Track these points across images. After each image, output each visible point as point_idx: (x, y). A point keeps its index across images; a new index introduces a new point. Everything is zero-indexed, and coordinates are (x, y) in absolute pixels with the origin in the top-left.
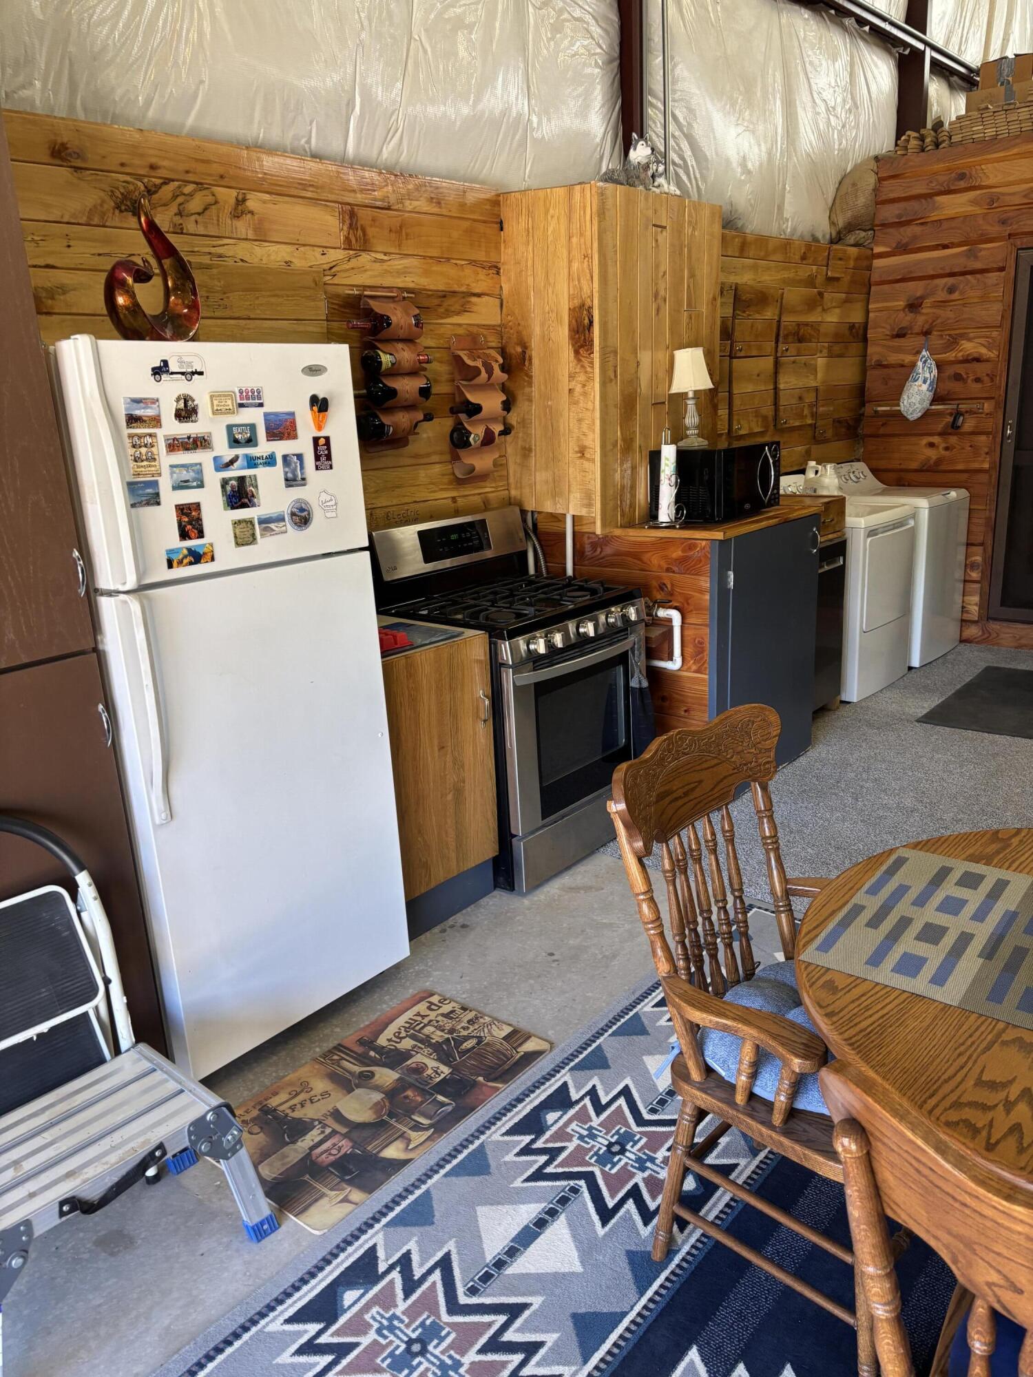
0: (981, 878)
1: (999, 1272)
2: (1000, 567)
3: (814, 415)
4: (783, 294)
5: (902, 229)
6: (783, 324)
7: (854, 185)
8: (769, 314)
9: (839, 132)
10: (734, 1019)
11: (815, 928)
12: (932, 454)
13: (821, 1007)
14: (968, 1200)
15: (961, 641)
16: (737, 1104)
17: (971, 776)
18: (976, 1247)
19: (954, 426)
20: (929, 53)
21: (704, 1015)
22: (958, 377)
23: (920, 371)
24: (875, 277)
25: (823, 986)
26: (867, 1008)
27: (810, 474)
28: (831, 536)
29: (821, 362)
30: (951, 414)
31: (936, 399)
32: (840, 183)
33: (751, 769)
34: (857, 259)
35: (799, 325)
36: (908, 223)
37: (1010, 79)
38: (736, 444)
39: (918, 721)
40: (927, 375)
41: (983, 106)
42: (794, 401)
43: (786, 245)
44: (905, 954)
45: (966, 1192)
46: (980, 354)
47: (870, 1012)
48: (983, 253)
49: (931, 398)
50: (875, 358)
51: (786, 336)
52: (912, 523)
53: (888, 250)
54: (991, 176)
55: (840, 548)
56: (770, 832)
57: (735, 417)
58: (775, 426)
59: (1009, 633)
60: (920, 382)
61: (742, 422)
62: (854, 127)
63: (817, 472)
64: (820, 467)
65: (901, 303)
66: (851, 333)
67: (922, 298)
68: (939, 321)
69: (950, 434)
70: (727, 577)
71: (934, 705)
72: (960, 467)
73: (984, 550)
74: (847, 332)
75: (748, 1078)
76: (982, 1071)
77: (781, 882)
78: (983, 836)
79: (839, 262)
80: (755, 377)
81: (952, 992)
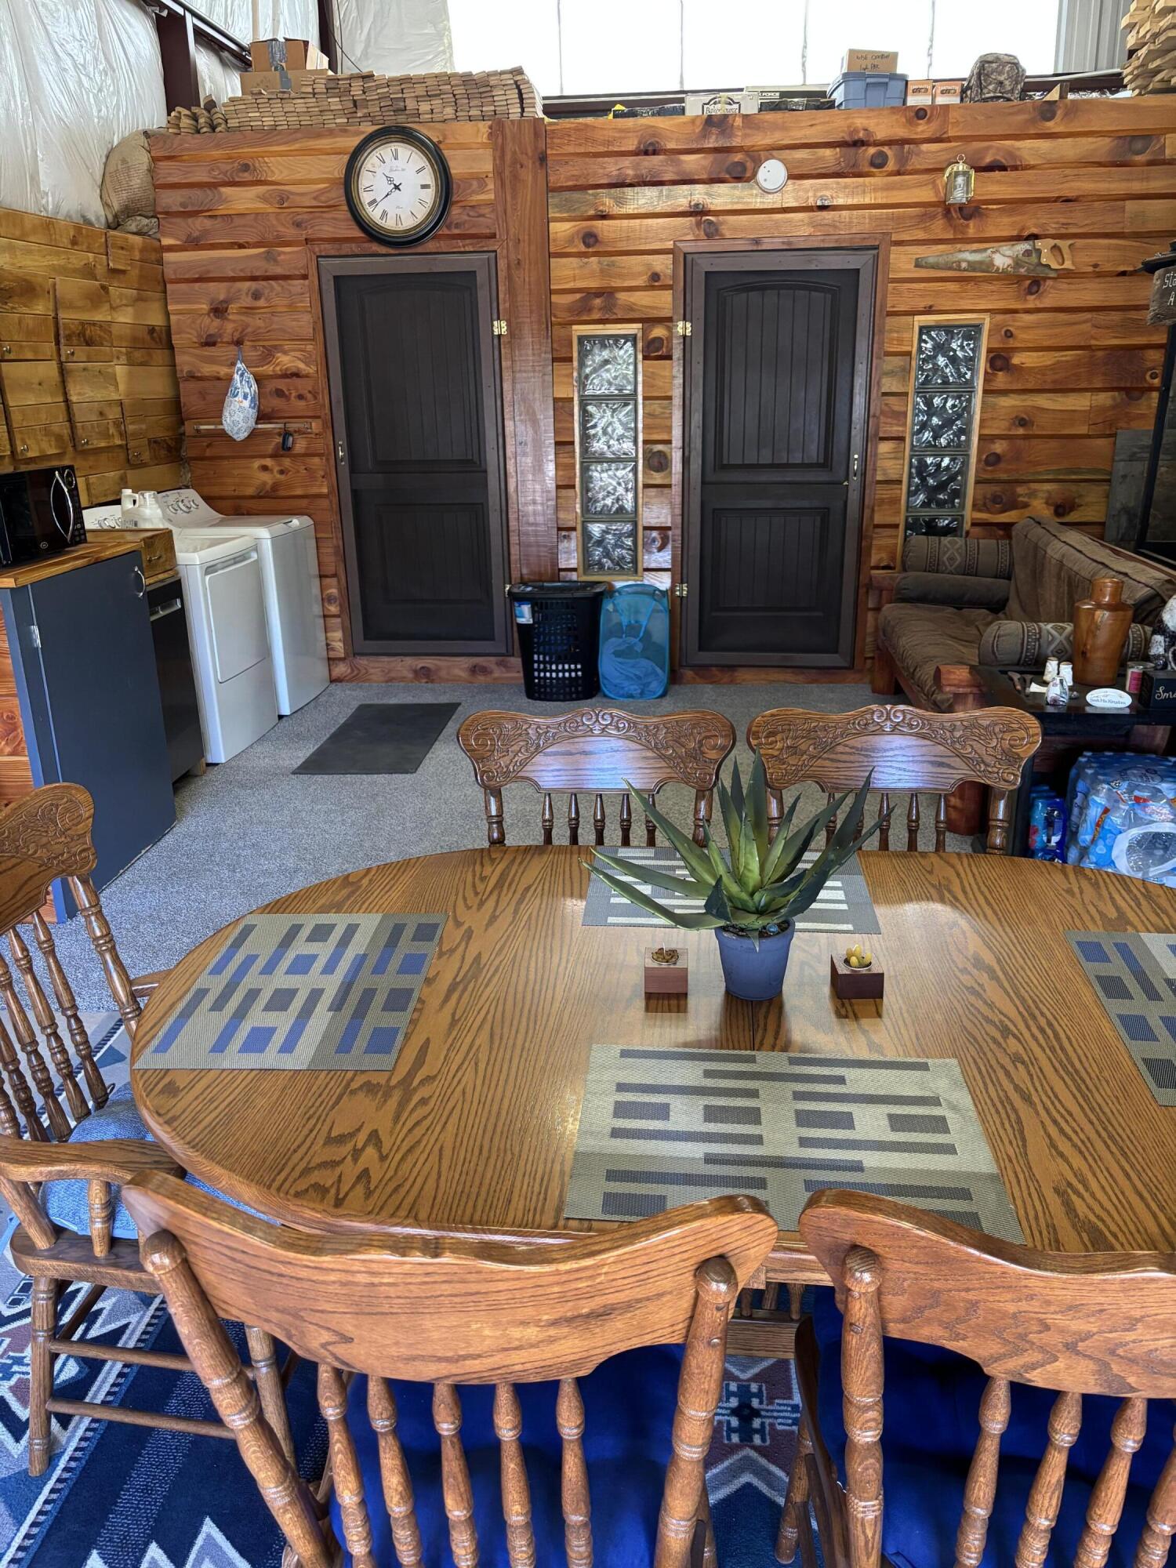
0: (331, 927)
1: (328, 1329)
2: (356, 599)
3: (123, 435)
4: (54, 285)
5: (190, 220)
6: (61, 322)
7: (124, 161)
8: (40, 307)
9: (95, 96)
10: (70, 1161)
11: (151, 1029)
12: (266, 477)
13: (159, 1115)
14: (282, 1269)
15: (332, 681)
16: (96, 1258)
17: (353, 822)
18: (302, 1314)
19: (284, 449)
20: (190, 21)
21: (32, 1169)
22: (279, 393)
23: (239, 385)
24: (169, 273)
25: (162, 1092)
26: (212, 1101)
27: (127, 504)
28: (161, 576)
29: (120, 371)
30: (279, 434)
31: (261, 417)
32: (107, 157)
33: (63, 862)
34: (143, 250)
35: (83, 323)
36: (195, 214)
37: (284, 64)
38: (23, 468)
39: (294, 773)
40: (247, 390)
41: (255, 90)
42: (94, 417)
43: (48, 225)
44: (253, 1029)
45: (279, 1262)
46: (298, 368)
47: (215, 1104)
48: (282, 257)
49: (255, 416)
50: (186, 369)
51: (69, 337)
52: (254, 556)
53: (178, 243)
54: (276, 171)
55: (174, 590)
56: (101, 931)
57: (18, 437)
58: (74, 446)
59: (378, 667)
60: (240, 397)
61: (28, 442)
62: (113, 93)
63: (135, 502)
64: (137, 495)
65: (204, 306)
66: (153, 339)
67: (227, 301)
68: (249, 330)
69: (282, 456)
70: (30, 633)
71: (312, 751)
72: (299, 492)
73: (339, 582)
74: (147, 338)
75: (104, 1222)
76: (331, 1128)
77: (124, 986)
78: (334, 882)
79: (120, 251)
80: (36, 386)
81: (302, 1057)
